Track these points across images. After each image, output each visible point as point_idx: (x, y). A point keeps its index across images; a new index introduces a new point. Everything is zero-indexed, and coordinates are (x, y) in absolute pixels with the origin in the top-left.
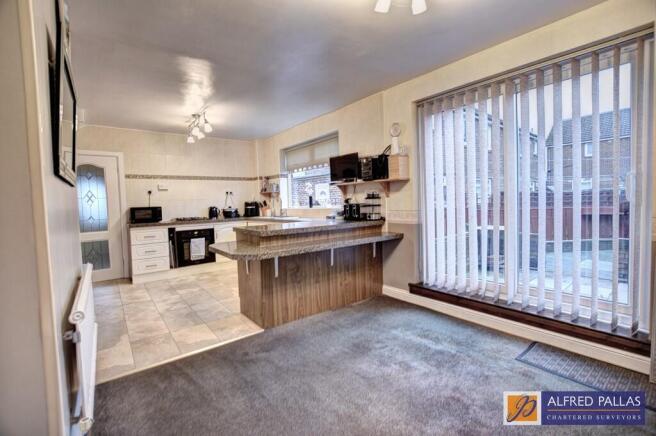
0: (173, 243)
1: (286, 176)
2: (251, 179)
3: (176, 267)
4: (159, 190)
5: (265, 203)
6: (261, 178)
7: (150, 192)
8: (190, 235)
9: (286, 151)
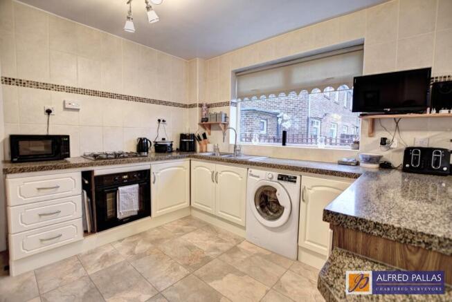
0: (89, 195)
1: (235, 105)
2: (185, 106)
3: (93, 232)
4: (65, 109)
5: (204, 135)
6: (201, 106)
7: (49, 112)
8: (117, 181)
9: (239, 74)
